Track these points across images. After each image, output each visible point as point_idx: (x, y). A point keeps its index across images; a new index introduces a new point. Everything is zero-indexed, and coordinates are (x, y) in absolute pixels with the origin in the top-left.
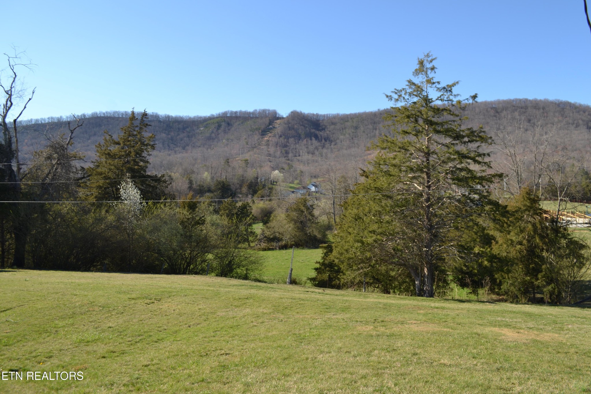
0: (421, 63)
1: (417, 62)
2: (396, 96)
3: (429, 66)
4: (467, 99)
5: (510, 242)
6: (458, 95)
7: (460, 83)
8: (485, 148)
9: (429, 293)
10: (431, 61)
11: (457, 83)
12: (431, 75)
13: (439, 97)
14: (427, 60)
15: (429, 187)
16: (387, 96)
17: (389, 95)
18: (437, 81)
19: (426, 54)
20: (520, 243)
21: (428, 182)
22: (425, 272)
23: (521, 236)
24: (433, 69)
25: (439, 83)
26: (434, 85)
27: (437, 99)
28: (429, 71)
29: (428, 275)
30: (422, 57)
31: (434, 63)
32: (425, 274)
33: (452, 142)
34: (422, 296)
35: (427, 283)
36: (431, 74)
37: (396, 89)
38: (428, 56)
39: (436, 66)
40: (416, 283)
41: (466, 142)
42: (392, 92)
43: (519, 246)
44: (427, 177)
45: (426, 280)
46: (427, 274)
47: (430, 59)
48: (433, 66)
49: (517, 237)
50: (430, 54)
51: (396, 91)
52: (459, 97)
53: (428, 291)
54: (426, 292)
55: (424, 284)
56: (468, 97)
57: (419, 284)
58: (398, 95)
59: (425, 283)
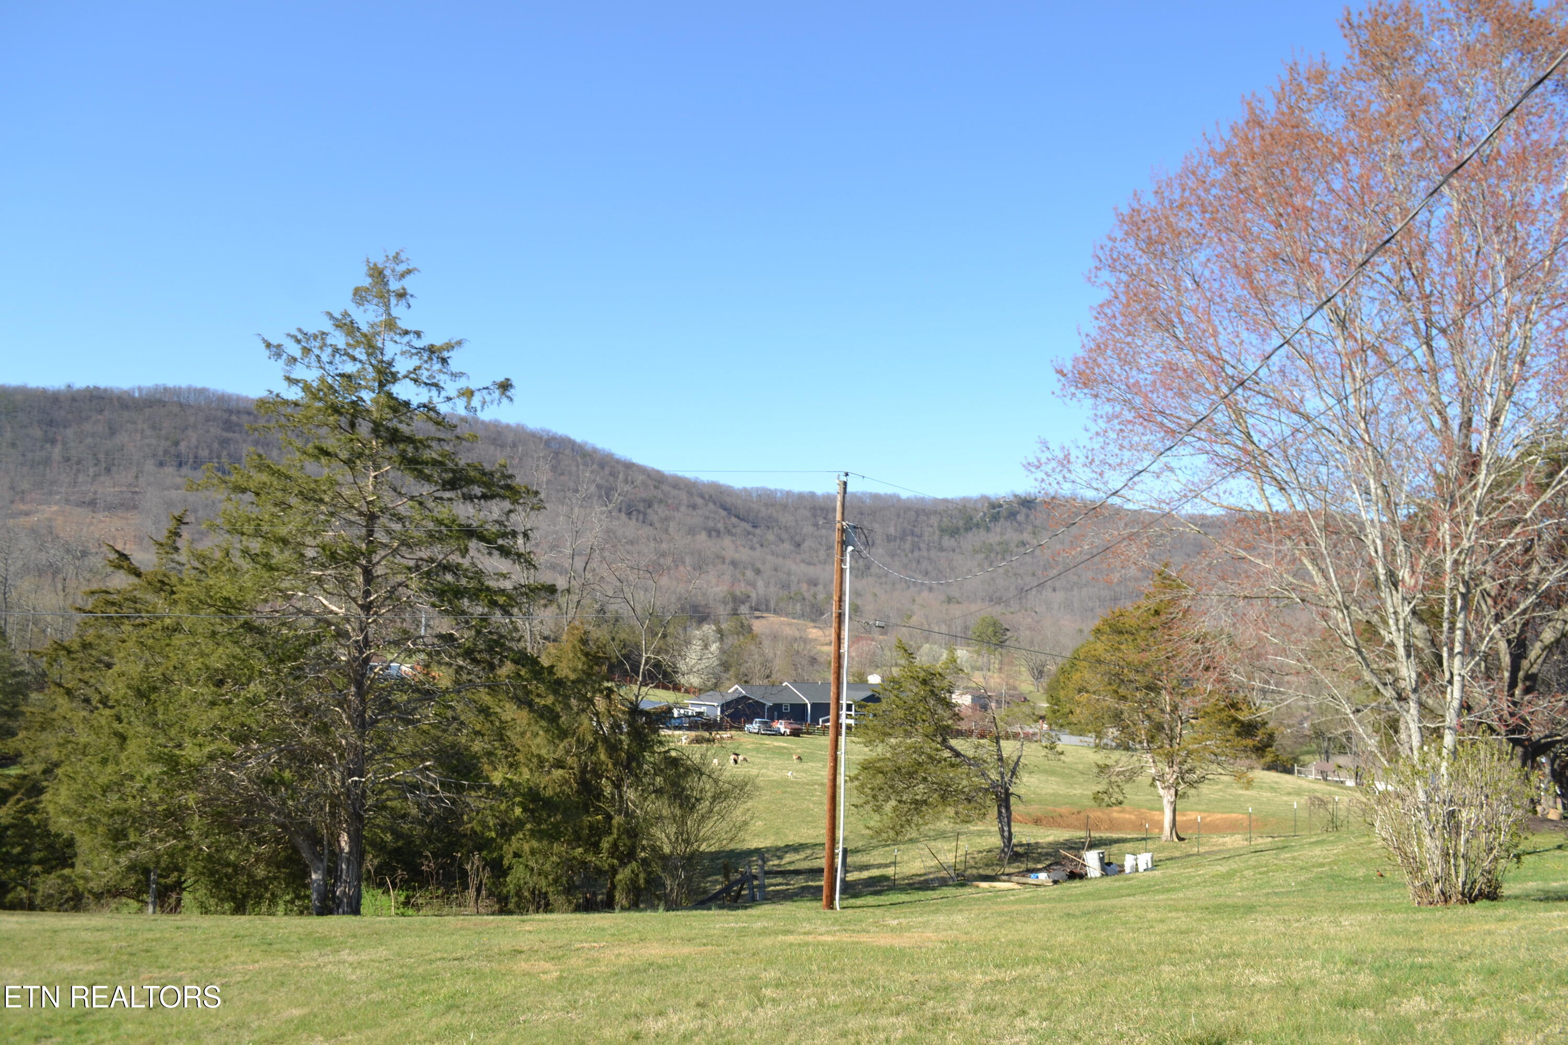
0: (378, 274)
1: (364, 269)
2: (294, 350)
3: (394, 285)
4: (487, 388)
5: (535, 760)
6: (461, 374)
7: (466, 345)
8: (520, 519)
9: (349, 904)
10: (403, 276)
11: (459, 343)
12: (398, 310)
13: (410, 372)
14: (393, 271)
15: (367, 608)
16: (268, 345)
17: (274, 342)
18: (414, 329)
19: (392, 254)
20: (559, 764)
21: (367, 593)
22: (343, 844)
23: (561, 746)
24: (402, 295)
25: (418, 334)
26: (406, 339)
27: (405, 377)
28: (393, 301)
29: (350, 853)
30: (379, 259)
31: (408, 283)
32: (342, 850)
33: (438, 494)
34: (331, 912)
35: (348, 876)
36: (399, 308)
37: (300, 330)
38: (397, 258)
39: (409, 291)
40: (314, 876)
41: (476, 497)
42: (289, 335)
43: (560, 772)
44: (365, 580)
45: (344, 866)
46: (347, 849)
47: (402, 268)
48: (404, 289)
49: (552, 748)
50: (403, 256)
51: (300, 336)
52: (463, 379)
53: (350, 898)
54: (342, 901)
55: (338, 878)
56: (488, 384)
57: (323, 879)
58: (304, 348)
59: (341, 876)
